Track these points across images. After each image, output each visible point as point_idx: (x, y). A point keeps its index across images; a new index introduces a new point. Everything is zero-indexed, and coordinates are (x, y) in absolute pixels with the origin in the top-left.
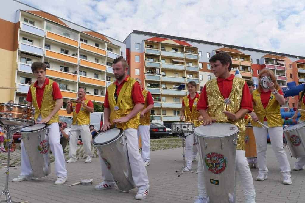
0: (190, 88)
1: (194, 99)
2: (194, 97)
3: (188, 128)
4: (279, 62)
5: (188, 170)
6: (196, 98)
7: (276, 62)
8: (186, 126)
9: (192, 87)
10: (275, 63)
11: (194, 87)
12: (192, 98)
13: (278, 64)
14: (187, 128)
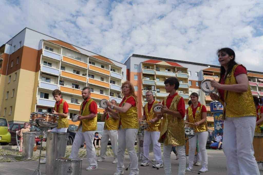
0: (193, 98)
1: (196, 108)
2: (197, 106)
4: (260, 80)
5: (190, 171)
8: (189, 130)
9: (194, 97)
10: (257, 81)
11: (196, 98)
12: (195, 107)
13: (259, 81)
14: (189, 132)
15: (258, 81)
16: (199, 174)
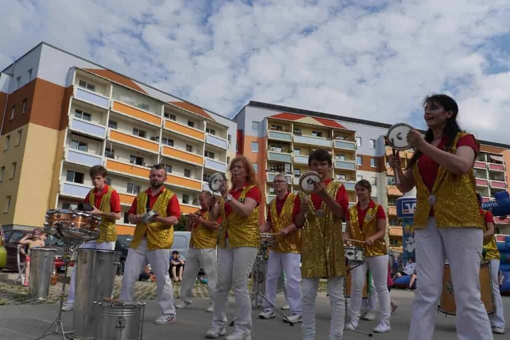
1: (366, 210)
2: (367, 206)
3: (356, 256)
4: (493, 157)
5: (354, 329)
6: (369, 207)
7: (487, 156)
8: (353, 251)
9: (362, 190)
10: (486, 159)
11: (367, 191)
12: (363, 208)
13: (491, 160)
14: (353, 256)
15: (489, 160)
16: (371, 335)
